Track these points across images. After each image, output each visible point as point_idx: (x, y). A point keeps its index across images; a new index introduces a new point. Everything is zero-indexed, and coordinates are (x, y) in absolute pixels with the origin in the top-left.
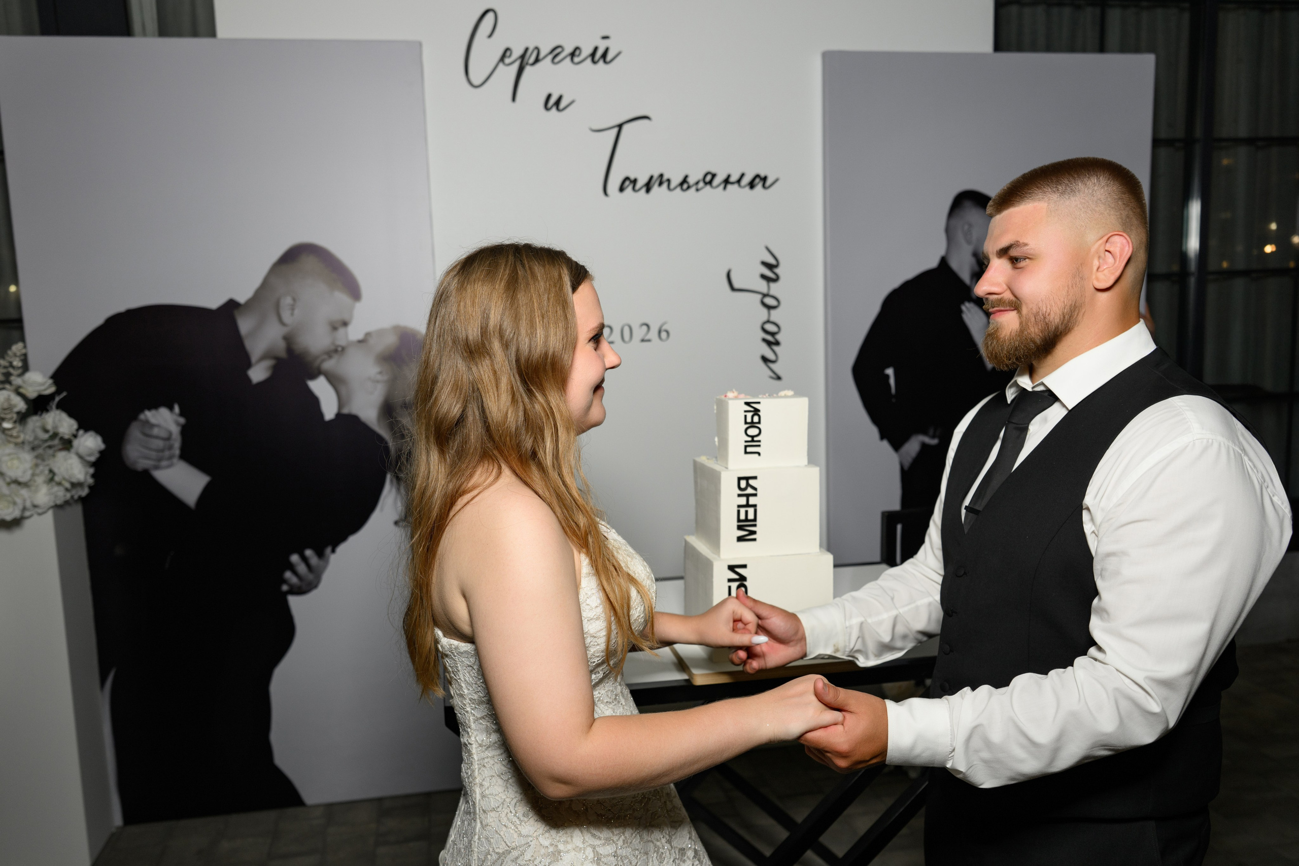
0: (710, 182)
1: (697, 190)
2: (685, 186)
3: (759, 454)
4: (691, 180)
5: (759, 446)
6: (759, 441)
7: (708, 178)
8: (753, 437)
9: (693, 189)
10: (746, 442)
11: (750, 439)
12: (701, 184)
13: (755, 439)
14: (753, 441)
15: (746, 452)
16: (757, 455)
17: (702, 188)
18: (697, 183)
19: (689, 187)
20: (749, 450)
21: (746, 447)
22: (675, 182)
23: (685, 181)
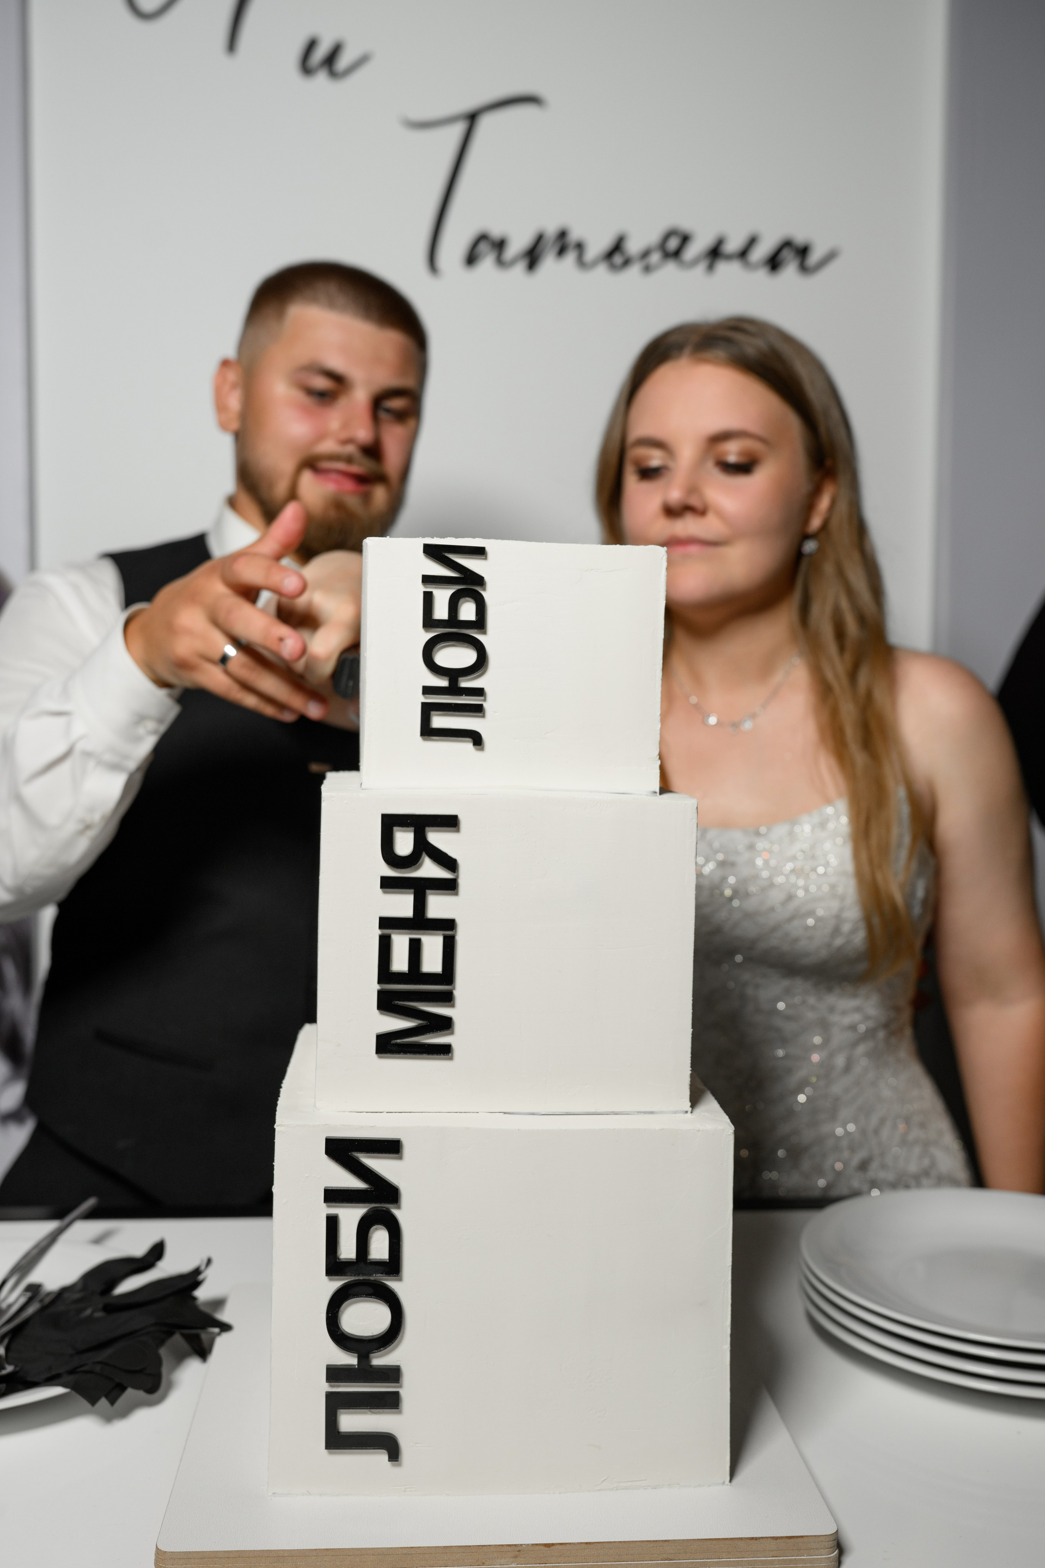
0: (676, 254)
1: (647, 269)
2: (618, 259)
3: (476, 739)
4: (633, 247)
5: (478, 710)
6: (480, 692)
7: (673, 244)
8: (454, 675)
9: (634, 270)
10: (428, 690)
11: (443, 683)
12: (655, 257)
13: (465, 684)
14: (454, 689)
15: (428, 731)
16: (467, 746)
17: (657, 267)
18: (646, 254)
19: (627, 262)
20: (439, 721)
21: (427, 710)
22: (597, 246)
23: (617, 247)
